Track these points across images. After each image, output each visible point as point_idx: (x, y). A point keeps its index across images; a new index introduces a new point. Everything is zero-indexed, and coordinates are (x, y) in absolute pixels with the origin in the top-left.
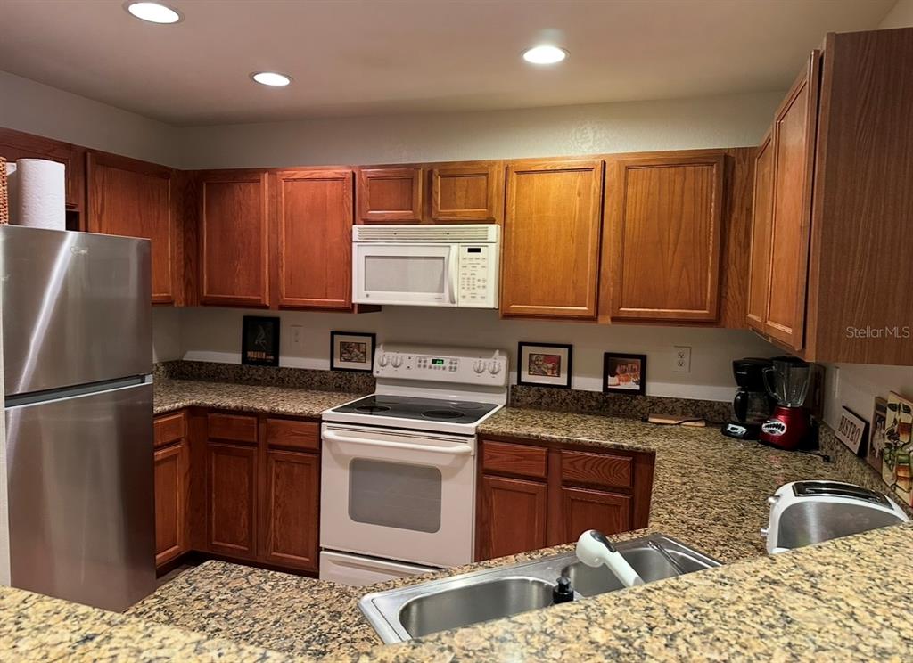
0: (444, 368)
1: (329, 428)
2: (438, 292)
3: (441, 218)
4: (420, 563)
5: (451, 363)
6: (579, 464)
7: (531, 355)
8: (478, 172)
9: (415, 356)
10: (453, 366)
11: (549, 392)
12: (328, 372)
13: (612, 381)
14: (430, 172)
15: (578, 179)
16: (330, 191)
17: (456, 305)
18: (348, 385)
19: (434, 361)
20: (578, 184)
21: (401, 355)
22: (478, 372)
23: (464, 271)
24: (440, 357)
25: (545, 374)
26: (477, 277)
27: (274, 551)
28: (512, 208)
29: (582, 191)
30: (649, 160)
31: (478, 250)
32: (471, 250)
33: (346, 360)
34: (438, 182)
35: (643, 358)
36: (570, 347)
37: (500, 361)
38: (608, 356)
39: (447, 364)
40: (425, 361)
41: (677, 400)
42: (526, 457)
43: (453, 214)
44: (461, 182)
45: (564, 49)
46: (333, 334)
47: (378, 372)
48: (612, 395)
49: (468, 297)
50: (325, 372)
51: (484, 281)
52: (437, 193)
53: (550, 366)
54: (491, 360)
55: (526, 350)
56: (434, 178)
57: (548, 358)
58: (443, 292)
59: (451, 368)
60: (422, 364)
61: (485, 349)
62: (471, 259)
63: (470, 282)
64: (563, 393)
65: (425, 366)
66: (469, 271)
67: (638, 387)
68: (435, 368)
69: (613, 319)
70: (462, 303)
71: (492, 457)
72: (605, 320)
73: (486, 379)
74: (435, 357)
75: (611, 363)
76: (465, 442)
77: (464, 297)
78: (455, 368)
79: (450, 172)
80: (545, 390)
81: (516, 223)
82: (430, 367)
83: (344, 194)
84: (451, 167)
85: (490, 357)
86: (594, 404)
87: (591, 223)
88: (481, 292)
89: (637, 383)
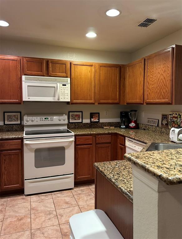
0: (49, 120)
1: (27, 141)
2: (54, 97)
3: (52, 75)
4: (59, 175)
5: (51, 119)
6: (100, 139)
7: (72, 115)
8: (63, 63)
9: (39, 118)
10: (52, 119)
11: (78, 124)
12: (3, 126)
13: (92, 120)
14: (48, 61)
15: (89, 68)
16: (12, 64)
17: (59, 101)
18: (12, 129)
19: (45, 119)
20: (89, 70)
21: (34, 117)
22: (60, 120)
23: (62, 91)
24: (47, 117)
25: (76, 119)
26: (65, 93)
27: (4, 186)
28: (73, 74)
29: (90, 71)
30: (105, 65)
31: (65, 85)
32: (63, 85)
33: (10, 121)
34: (50, 65)
35: (99, 113)
36: (82, 112)
37: (66, 117)
38: (91, 114)
39: (49, 119)
40: (42, 119)
41: (106, 123)
42: (87, 139)
43: (56, 74)
44: (58, 65)
45: (96, 34)
46: (4, 113)
47: (26, 124)
48: (92, 123)
49: (63, 98)
50: (2, 126)
51: (67, 94)
52: (50, 68)
53: (77, 117)
54: (63, 117)
55: (71, 114)
56: (49, 63)
57: (76, 115)
58: (55, 97)
59: (51, 120)
60: (41, 120)
61: (60, 114)
62: (63, 87)
63: (64, 94)
64: (81, 124)
65: (42, 120)
66: (63, 91)
67: (98, 121)
68: (46, 120)
69: (98, 104)
70: (61, 100)
71: (79, 141)
72: (96, 104)
73: (62, 122)
74: (46, 117)
75: (92, 115)
76: (72, 138)
77: (62, 98)
78: (52, 120)
79: (55, 62)
80: (76, 124)
81: (74, 78)
82: (44, 120)
83: (17, 65)
84: (54, 61)
85: (63, 116)
86: (88, 126)
87: (93, 79)
88: (66, 97)
89: (98, 119)
